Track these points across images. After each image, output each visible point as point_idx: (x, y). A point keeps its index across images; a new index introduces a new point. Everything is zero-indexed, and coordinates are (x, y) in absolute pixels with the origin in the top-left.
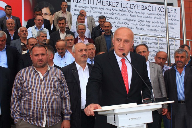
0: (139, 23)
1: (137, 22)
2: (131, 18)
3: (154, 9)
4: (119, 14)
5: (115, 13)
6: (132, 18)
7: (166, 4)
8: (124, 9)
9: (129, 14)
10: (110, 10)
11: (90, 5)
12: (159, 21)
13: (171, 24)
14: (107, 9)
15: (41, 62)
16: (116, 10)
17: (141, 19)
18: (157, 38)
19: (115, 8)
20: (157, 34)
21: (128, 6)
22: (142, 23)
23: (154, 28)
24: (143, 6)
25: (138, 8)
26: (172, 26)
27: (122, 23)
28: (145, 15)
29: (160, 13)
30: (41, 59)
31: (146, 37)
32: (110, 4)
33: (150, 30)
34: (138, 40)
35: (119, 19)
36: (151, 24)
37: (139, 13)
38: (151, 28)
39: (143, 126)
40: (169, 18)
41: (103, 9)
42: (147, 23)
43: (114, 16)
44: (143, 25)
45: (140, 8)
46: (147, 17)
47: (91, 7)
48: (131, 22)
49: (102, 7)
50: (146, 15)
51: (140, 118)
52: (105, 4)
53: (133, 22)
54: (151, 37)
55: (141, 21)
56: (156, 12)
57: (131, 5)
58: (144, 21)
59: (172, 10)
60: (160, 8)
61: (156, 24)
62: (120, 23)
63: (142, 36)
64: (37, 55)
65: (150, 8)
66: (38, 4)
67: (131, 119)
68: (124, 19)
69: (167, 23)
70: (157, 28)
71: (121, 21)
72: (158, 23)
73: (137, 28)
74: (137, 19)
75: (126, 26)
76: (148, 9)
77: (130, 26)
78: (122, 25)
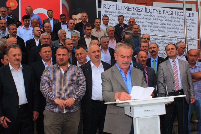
0: (160, 26)
1: (159, 25)
2: (154, 21)
3: (174, 14)
4: (143, 18)
5: (139, 17)
7: (185, 9)
8: (148, 14)
9: (152, 18)
10: (136, 14)
11: (117, 11)
12: (178, 23)
13: (189, 26)
14: (133, 14)
15: (62, 61)
16: (140, 15)
17: (162, 22)
18: (177, 39)
19: (140, 13)
20: (177, 36)
21: (151, 11)
22: (163, 26)
23: (174, 30)
24: (164, 11)
25: (160, 13)
26: (190, 28)
27: (146, 26)
28: (166, 19)
29: (180, 17)
30: (62, 59)
31: (167, 38)
32: (135, 9)
33: (171, 32)
34: (160, 40)
35: (143, 22)
36: (171, 26)
37: (161, 17)
38: (171, 30)
39: (156, 117)
40: (187, 21)
41: (129, 14)
42: (168, 26)
44: (164, 28)
45: (162, 12)
46: (168, 21)
47: (119, 12)
48: (154, 25)
49: (128, 12)
50: (167, 19)
51: (154, 110)
52: (131, 10)
53: (156, 25)
54: (171, 38)
55: (163, 24)
56: (176, 16)
57: (154, 10)
58: (165, 24)
59: (190, 14)
60: (180, 13)
61: (176, 27)
62: (144, 26)
63: (163, 37)
64: (59, 55)
65: (170, 13)
66: (74, 10)
67: (146, 111)
68: (148, 23)
69: (186, 26)
70: (177, 30)
71: (145, 24)
72: (178, 25)
73: (159, 31)
74: (159, 22)
75: (149, 28)
76: (169, 14)
77: (152, 28)
78: (147, 28)
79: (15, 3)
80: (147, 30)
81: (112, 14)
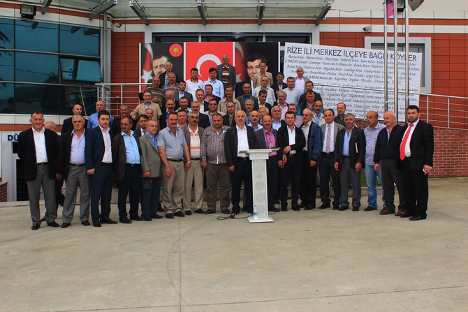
0: (365, 74)
1: (362, 73)
2: (355, 68)
4: (341, 64)
5: (335, 63)
6: (357, 68)
9: (353, 63)
10: (330, 59)
12: (391, 70)
14: (326, 59)
16: (336, 60)
17: (368, 69)
19: (337, 57)
21: (353, 54)
22: (369, 73)
24: (371, 54)
25: (365, 56)
27: (344, 74)
28: (373, 64)
32: (330, 52)
35: (340, 70)
36: (381, 75)
37: (366, 62)
41: (321, 59)
42: (376, 74)
43: (335, 67)
44: (370, 77)
45: (368, 56)
46: (377, 67)
47: (308, 58)
48: (355, 72)
49: (321, 56)
50: (375, 64)
52: (324, 53)
53: (358, 73)
55: (369, 71)
56: (389, 60)
57: (357, 53)
58: (372, 72)
62: (341, 74)
63: (365, 89)
65: (380, 56)
66: (250, 56)
68: (347, 70)
70: (388, 80)
71: (343, 72)
72: (390, 73)
73: (363, 80)
74: (363, 69)
75: (348, 78)
76: (378, 57)
77: (353, 77)
78: (345, 77)
79: (179, 49)
80: (345, 79)
81: (298, 59)
